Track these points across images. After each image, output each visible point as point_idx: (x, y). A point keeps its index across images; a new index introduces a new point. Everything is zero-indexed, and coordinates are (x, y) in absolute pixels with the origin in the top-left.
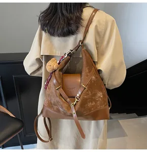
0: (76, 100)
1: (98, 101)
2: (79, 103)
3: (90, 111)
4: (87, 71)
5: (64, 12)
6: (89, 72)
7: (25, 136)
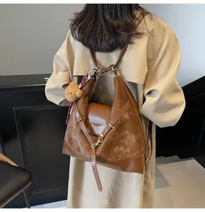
0: (99, 141)
1: (127, 146)
2: (102, 146)
3: (117, 158)
4: (118, 105)
5: (108, 17)
6: (121, 107)
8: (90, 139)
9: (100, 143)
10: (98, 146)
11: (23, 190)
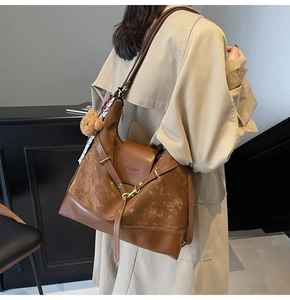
7: (45, 266)
8: (121, 186)
10: (131, 197)
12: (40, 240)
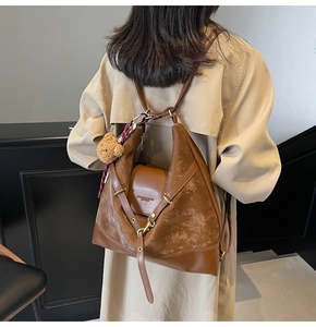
0: (149, 224)
1: (193, 232)
3: (177, 251)
4: (179, 169)
6: (182, 172)
7: (42, 308)
9: (150, 228)
10: (147, 232)
11: (32, 300)
12: (44, 283)
